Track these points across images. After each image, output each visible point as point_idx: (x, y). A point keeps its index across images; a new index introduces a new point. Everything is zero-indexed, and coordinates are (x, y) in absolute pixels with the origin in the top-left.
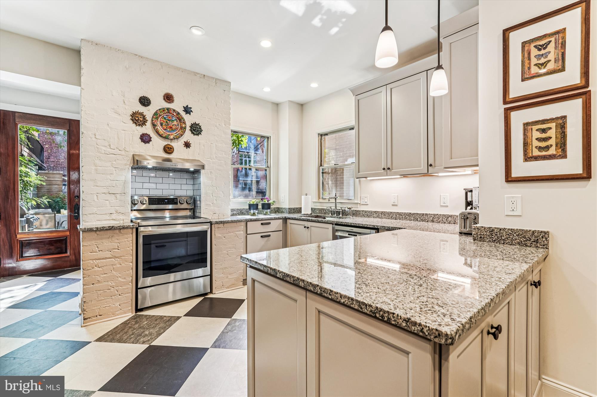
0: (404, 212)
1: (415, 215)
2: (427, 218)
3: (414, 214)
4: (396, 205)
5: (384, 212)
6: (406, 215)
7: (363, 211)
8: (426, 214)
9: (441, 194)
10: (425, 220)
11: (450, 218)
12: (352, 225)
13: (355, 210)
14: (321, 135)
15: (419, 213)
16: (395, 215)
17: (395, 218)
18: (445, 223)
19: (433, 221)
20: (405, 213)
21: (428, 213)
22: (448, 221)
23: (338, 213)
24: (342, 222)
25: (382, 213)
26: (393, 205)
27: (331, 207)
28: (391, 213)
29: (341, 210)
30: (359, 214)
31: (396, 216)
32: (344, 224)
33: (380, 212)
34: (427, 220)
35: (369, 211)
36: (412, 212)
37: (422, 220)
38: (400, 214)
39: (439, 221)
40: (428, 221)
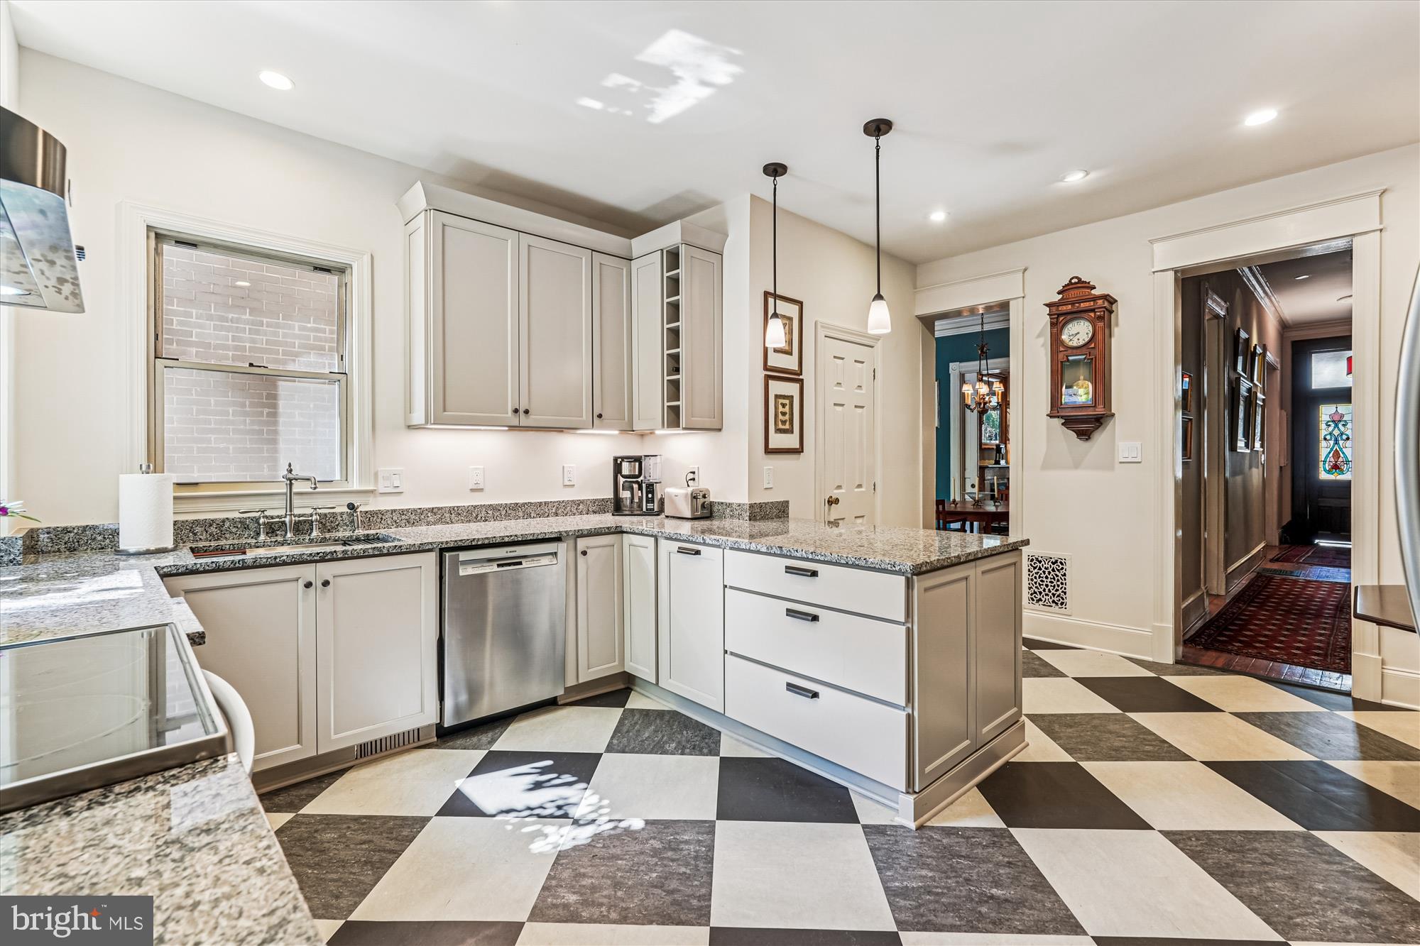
0: (504, 502)
1: (526, 507)
2: (547, 510)
3: (524, 504)
4: (481, 490)
5: (457, 507)
6: (508, 509)
7: (393, 511)
8: (545, 503)
9: (565, 465)
10: (543, 514)
11: (581, 504)
12: (505, 542)
13: (367, 512)
14: (160, 237)
15: (533, 502)
16: (483, 512)
17: (483, 519)
18: (574, 514)
19: (556, 514)
20: (506, 504)
21: (550, 500)
22: (579, 511)
23: (301, 527)
24: (474, 539)
25: (451, 510)
26: (472, 490)
27: (263, 512)
28: (475, 507)
29: (314, 518)
30: (379, 520)
31: (487, 513)
32: (479, 543)
33: (447, 509)
34: (547, 514)
35: (415, 510)
36: (521, 501)
37: (539, 514)
38: (494, 508)
39: (565, 512)
40: (548, 516)
